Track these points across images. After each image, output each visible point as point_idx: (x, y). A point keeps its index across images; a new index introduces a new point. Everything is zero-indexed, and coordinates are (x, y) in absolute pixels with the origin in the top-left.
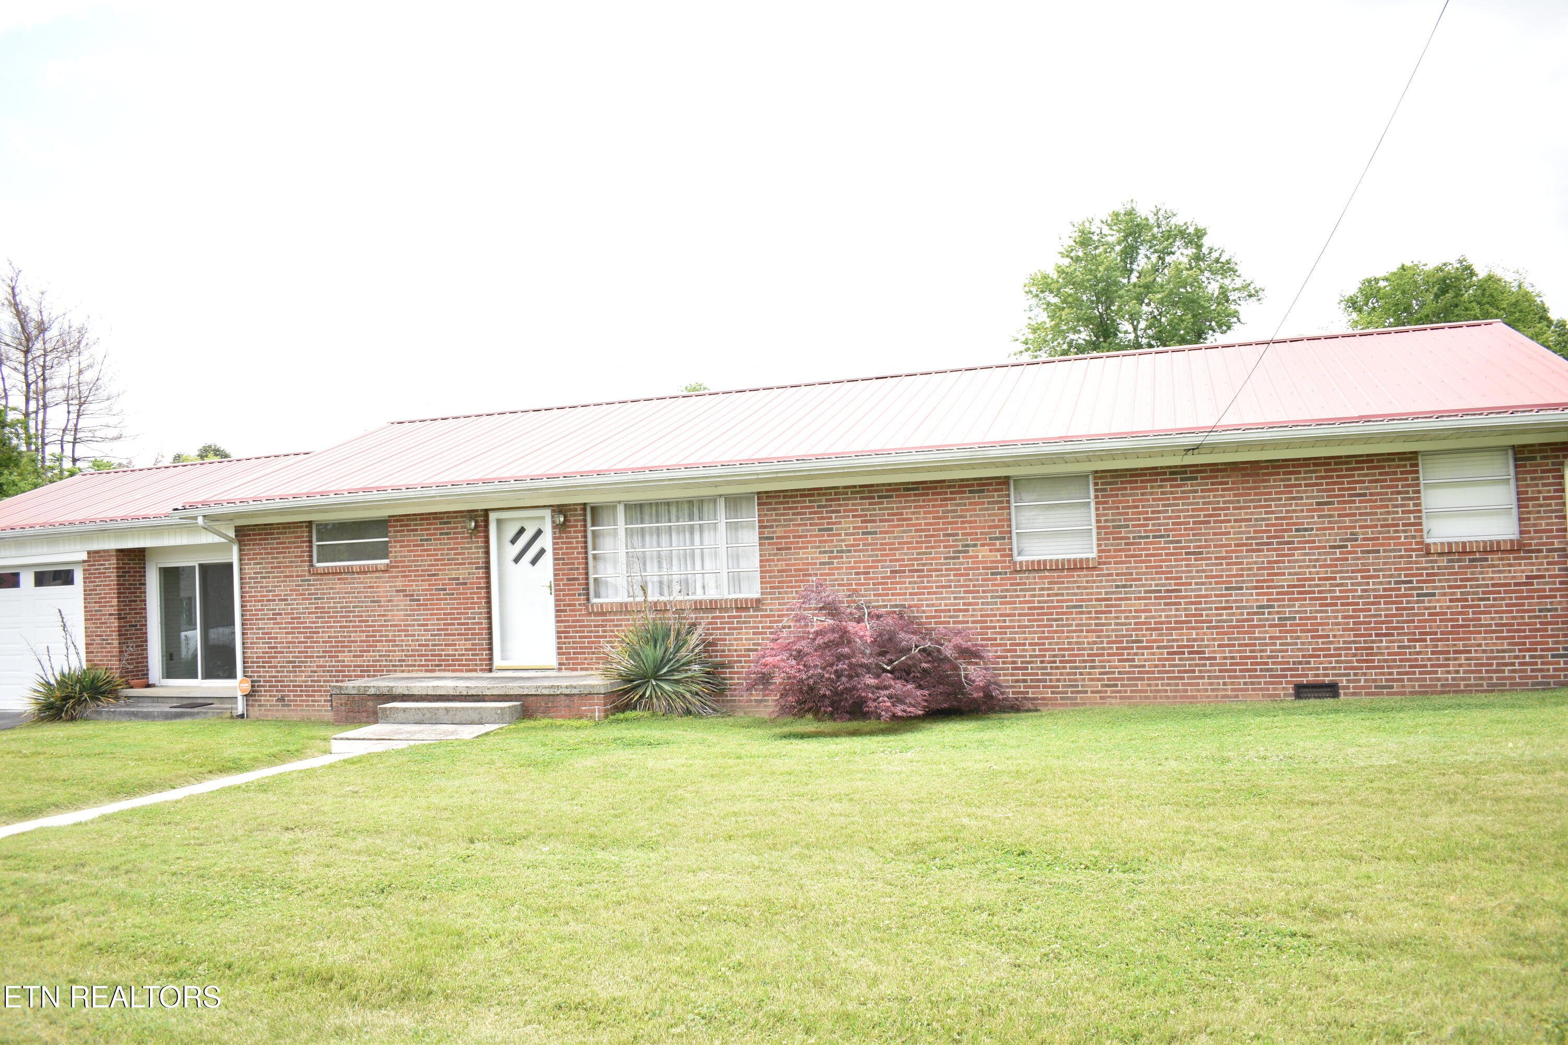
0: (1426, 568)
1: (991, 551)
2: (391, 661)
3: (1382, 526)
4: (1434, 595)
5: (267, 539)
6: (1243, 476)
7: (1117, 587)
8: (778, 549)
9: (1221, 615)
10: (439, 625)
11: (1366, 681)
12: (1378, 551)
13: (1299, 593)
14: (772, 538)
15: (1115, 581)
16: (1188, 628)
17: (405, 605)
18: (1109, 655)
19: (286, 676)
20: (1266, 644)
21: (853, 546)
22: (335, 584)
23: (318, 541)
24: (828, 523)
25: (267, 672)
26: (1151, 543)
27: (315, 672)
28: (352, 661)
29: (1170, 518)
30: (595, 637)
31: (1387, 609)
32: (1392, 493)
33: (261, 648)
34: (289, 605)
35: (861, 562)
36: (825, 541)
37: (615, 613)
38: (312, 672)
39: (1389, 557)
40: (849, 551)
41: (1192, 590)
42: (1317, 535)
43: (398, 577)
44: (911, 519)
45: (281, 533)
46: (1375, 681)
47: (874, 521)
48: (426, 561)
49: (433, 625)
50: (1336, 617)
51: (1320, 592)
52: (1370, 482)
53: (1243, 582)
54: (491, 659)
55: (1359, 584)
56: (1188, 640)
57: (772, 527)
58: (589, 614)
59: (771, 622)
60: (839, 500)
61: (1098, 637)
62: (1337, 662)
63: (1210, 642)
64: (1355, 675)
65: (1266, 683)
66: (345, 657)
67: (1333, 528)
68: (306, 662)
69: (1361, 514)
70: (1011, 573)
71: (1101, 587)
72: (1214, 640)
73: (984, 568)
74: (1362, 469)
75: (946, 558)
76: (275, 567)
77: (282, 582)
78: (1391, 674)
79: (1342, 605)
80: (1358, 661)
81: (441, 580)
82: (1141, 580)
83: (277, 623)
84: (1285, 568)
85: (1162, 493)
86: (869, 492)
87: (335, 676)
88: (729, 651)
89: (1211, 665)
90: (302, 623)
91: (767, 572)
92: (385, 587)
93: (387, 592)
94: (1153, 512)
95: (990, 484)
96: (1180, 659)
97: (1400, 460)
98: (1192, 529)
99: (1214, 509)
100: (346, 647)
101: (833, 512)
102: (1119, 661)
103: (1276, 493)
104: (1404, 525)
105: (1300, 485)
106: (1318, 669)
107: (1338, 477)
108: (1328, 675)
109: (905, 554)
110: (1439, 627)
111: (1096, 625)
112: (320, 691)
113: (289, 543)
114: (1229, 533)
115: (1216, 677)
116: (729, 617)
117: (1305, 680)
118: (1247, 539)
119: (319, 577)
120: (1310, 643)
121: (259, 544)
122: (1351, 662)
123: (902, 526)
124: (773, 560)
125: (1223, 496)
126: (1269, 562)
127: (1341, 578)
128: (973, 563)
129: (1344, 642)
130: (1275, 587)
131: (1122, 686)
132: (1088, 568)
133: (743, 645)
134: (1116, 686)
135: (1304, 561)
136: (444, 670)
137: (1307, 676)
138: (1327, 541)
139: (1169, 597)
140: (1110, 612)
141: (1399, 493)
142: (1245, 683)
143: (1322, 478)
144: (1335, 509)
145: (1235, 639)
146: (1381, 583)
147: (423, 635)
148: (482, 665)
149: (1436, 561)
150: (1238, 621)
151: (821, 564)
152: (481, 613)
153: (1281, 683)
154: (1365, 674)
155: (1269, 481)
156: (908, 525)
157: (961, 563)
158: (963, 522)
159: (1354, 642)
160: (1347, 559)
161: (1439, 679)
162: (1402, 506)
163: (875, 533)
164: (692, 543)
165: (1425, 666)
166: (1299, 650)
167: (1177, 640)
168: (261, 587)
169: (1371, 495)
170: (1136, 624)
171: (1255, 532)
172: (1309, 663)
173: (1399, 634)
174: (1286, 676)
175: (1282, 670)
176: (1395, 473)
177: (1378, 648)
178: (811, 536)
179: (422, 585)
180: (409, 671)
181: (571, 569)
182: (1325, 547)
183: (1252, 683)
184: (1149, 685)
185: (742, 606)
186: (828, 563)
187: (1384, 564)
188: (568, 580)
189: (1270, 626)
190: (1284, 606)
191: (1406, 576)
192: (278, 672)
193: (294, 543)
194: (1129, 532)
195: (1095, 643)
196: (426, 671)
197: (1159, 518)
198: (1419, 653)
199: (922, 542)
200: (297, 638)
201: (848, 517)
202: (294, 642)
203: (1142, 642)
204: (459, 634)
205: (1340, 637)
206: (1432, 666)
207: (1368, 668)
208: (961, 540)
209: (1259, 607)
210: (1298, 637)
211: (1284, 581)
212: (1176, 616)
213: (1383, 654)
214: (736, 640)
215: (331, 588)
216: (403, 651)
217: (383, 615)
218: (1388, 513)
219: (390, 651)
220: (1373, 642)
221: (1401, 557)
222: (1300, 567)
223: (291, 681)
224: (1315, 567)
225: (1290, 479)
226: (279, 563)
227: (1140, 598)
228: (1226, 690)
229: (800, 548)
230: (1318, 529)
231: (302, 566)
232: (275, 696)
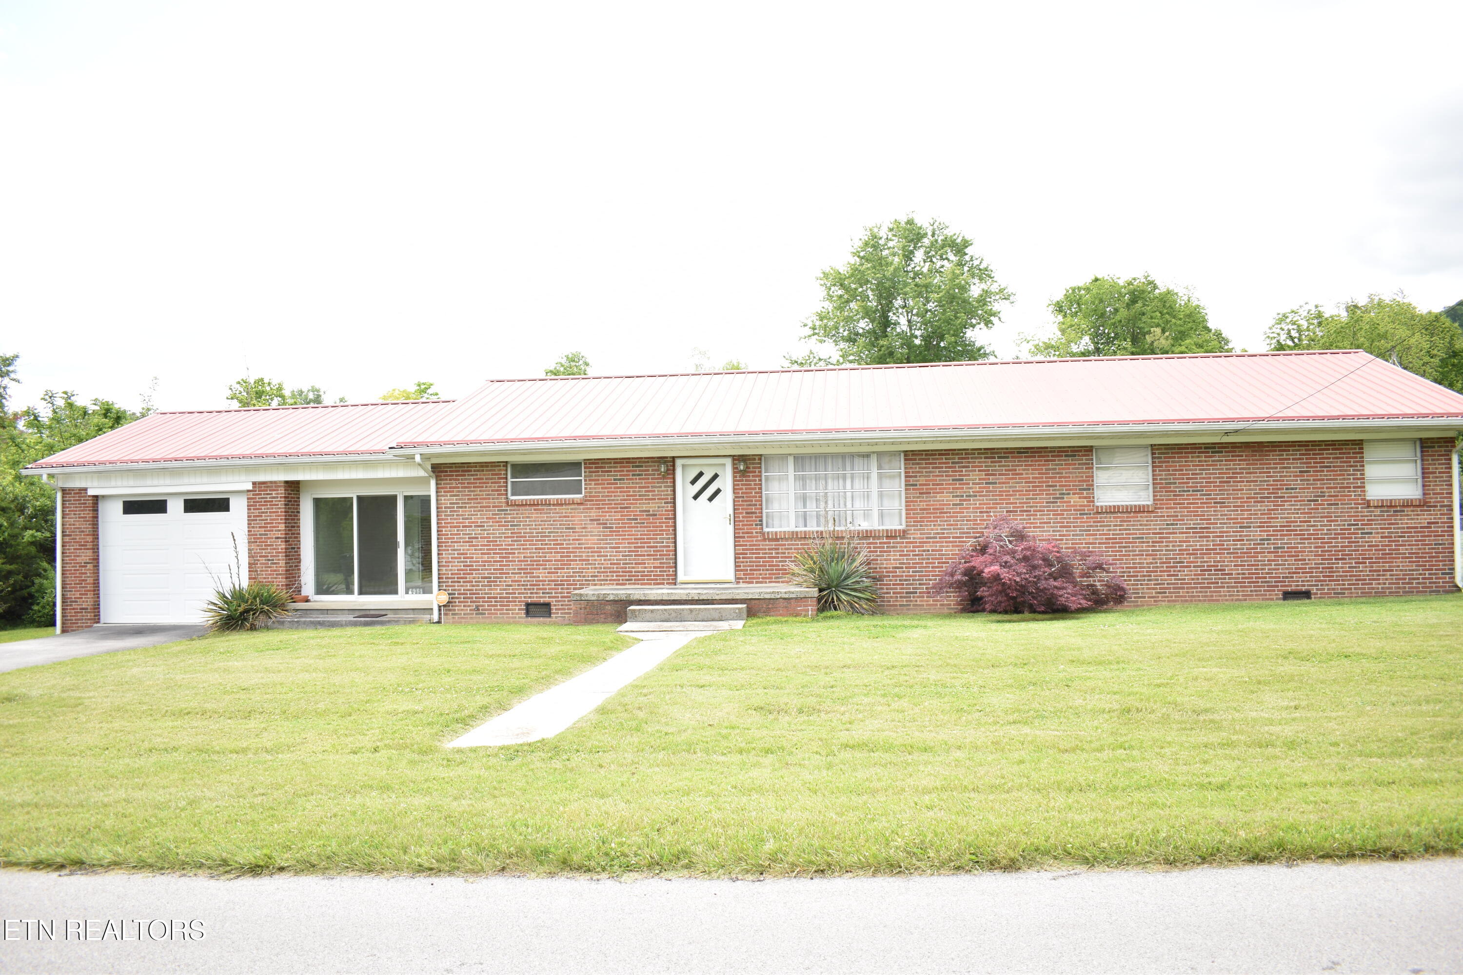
0: (1367, 516)
1: (1080, 498)
2: (584, 576)
3: (1341, 488)
4: (1371, 533)
5: (464, 475)
6: (1253, 451)
7: (1167, 525)
8: (920, 493)
9: (1236, 545)
10: (630, 547)
11: (1328, 589)
12: (1337, 504)
13: (1287, 531)
14: (916, 485)
15: (1166, 520)
16: (1214, 554)
17: (599, 532)
18: (1161, 571)
19: (481, 590)
20: (1265, 565)
21: (978, 492)
22: (532, 514)
23: (512, 478)
24: (960, 475)
25: (462, 586)
26: (1191, 495)
27: (511, 586)
28: (546, 577)
29: (1204, 478)
30: (769, 557)
31: (1343, 542)
32: (1347, 466)
33: (456, 566)
34: (485, 530)
35: (984, 504)
36: (957, 488)
37: (787, 540)
38: (507, 585)
39: (1344, 508)
40: (976, 496)
41: (1218, 528)
42: (1299, 493)
43: (592, 509)
44: (1022, 474)
45: (478, 471)
46: (1334, 589)
47: (995, 475)
48: (619, 496)
49: (625, 547)
50: (1310, 547)
51: (1301, 530)
52: (1334, 458)
53: (1252, 523)
54: (676, 575)
55: (1325, 526)
56: (1214, 562)
57: (916, 477)
58: (765, 540)
59: (914, 547)
60: (968, 458)
61: (1154, 559)
62: (1310, 577)
63: (1229, 564)
64: (1322, 585)
65: (1265, 591)
66: (540, 573)
67: (1309, 488)
68: (502, 578)
69: (1327, 480)
70: (1094, 514)
71: (1156, 525)
72: (1232, 561)
73: (1075, 510)
74: (1329, 449)
75: (1047, 503)
76: (472, 499)
77: (479, 511)
78: (1344, 585)
79: (1315, 539)
80: (1324, 576)
81: (632, 511)
82: (1183, 520)
83: (473, 546)
84: (1279, 514)
85: (1199, 461)
86: (991, 453)
87: (529, 589)
88: (880, 568)
89: (1229, 579)
90: (498, 545)
91: (912, 510)
92: (580, 517)
93: (581, 520)
94: (1193, 474)
95: (1081, 451)
96: (1209, 575)
97: (1353, 444)
98: (1218, 486)
99: (1233, 473)
100: (541, 565)
101: (964, 467)
102: (1168, 576)
103: (1274, 464)
104: (1354, 487)
105: (1289, 459)
106: (1298, 581)
107: (1314, 454)
108: (1304, 586)
109: (1017, 499)
110: (1374, 554)
111: (1153, 551)
112: (515, 602)
113: (486, 479)
114: (1242, 490)
115: (1233, 587)
116: (880, 543)
117: (1289, 589)
118: (1255, 494)
119: (516, 508)
120: (1293, 564)
121: (456, 480)
122: (1319, 577)
123: (1015, 479)
124: (916, 501)
125: (1239, 465)
126: (1268, 510)
127: (1314, 521)
128: (1067, 506)
129: (1315, 564)
130: (1272, 527)
131: (1170, 593)
132: (1148, 512)
133: (891, 564)
134: (1165, 593)
135: (1291, 509)
136: (634, 584)
137: (1291, 586)
138: (1306, 497)
139: (1202, 532)
140: (1162, 542)
141: (1351, 466)
142: (1251, 591)
143: (1303, 454)
144: (1312, 476)
145: (1245, 561)
146: (1339, 525)
147: (615, 556)
148: (668, 579)
149: (1373, 512)
150: (1247, 549)
151: (954, 505)
152: (669, 538)
153: (1274, 591)
154: (1328, 585)
155: (1269, 455)
156: (1020, 478)
157: (1059, 506)
158: (1060, 477)
159: (1322, 564)
160: (1318, 509)
161: (1373, 588)
162: (1353, 475)
163: (995, 483)
164: (845, 488)
165: (1365, 580)
166: (1287, 569)
167: (1207, 562)
168: (457, 515)
169: (1334, 467)
170: (1180, 550)
171: (1260, 489)
172: (1292, 577)
173: (1350, 559)
174: (1277, 586)
175: (1276, 582)
176: (1349, 453)
177: (1337, 568)
178: (946, 484)
179: (615, 516)
180: (601, 585)
181: (750, 505)
182: (1304, 501)
183: (1256, 591)
184: (1188, 592)
185: (891, 535)
186: (959, 504)
187: (1341, 512)
188: (747, 513)
189: (1269, 552)
190: (1277, 539)
191: (1355, 520)
192: (473, 586)
193: (491, 479)
194: (1177, 487)
195: (1152, 563)
196: (617, 584)
197: (1196, 478)
198: (1361, 571)
199: (1030, 491)
200: (493, 557)
201: (975, 471)
202: (490, 562)
203: (1183, 562)
204: (648, 555)
205: (1312, 560)
206: (1370, 580)
207: (1330, 581)
208: (1058, 490)
209: (1261, 540)
210: (1286, 560)
211: (1278, 522)
212: (1207, 545)
213: (1339, 572)
214: (886, 560)
215: (528, 517)
216: (596, 568)
217: (577, 540)
218: (1344, 479)
219: (583, 569)
220: (1333, 564)
221: (1352, 508)
222: (1288, 513)
223: (486, 594)
224: (1297, 513)
225: (1282, 455)
226: (476, 495)
227: (1183, 533)
228: (1238, 595)
229: (938, 493)
230: (1300, 489)
231: (497, 499)
232: (469, 606)
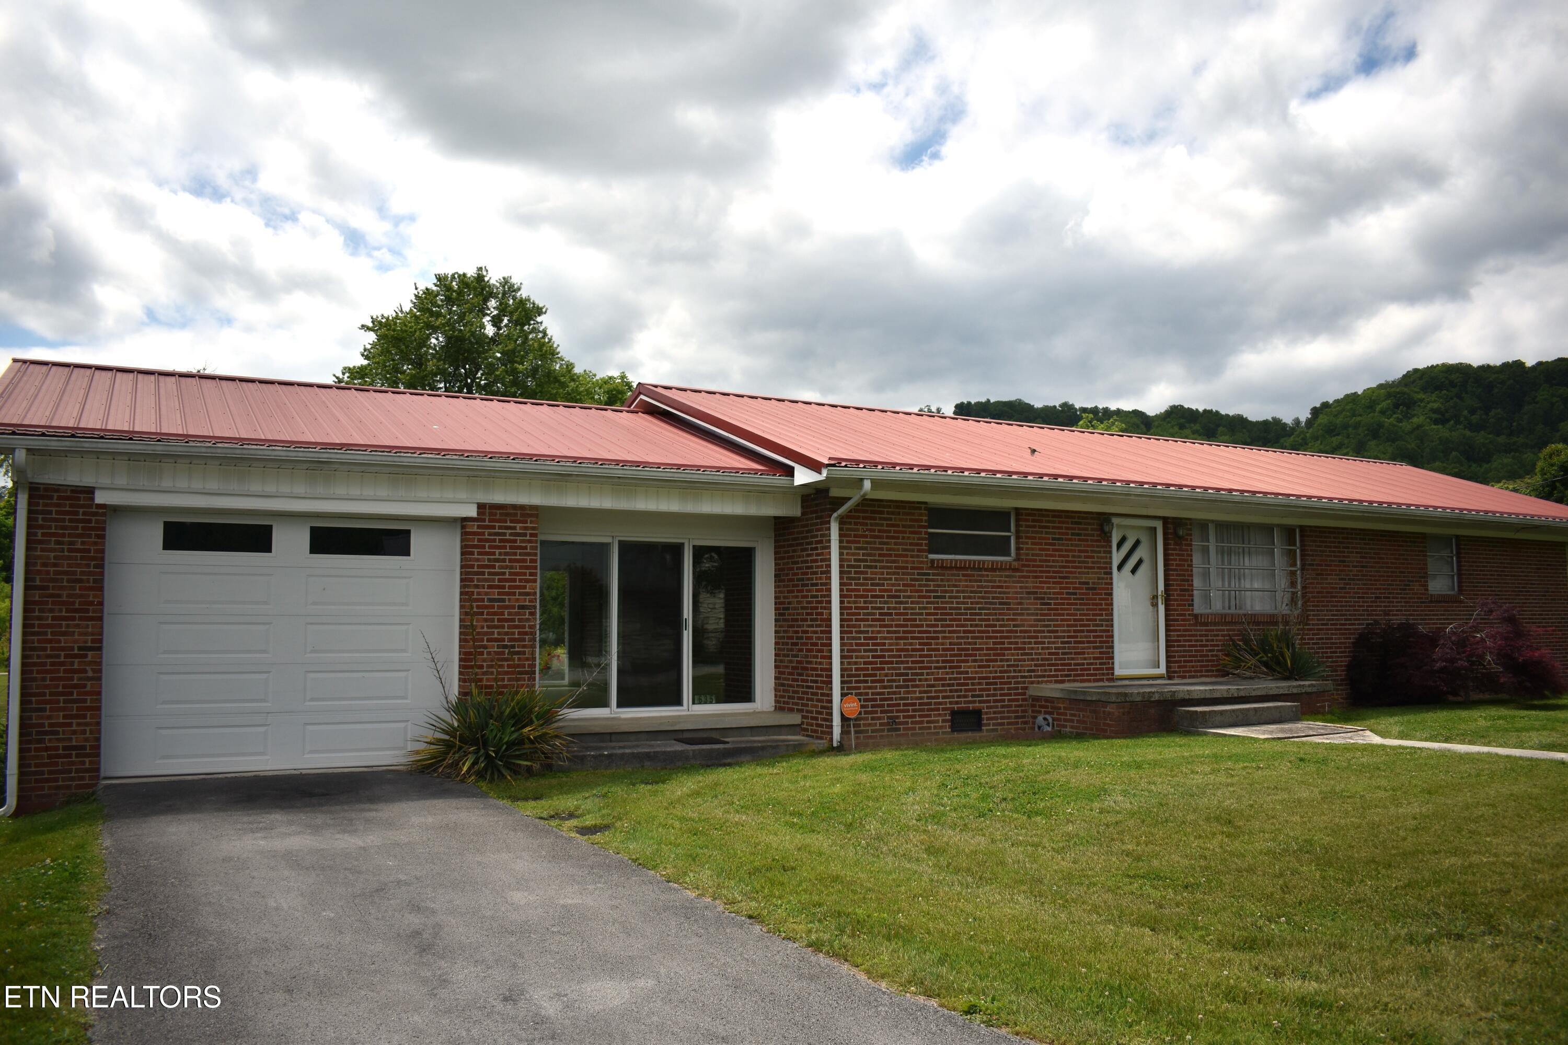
1: (1419, 586)
2: (1020, 671)
3: (1556, 585)
5: (874, 519)
8: (1316, 574)
10: (1069, 631)
12: (1555, 600)
14: (1313, 565)
17: (1036, 609)
19: (895, 693)
21: (1356, 575)
22: (960, 581)
23: (927, 527)
24: (1343, 556)
25: (870, 688)
26: (1482, 587)
27: (933, 686)
28: (976, 673)
30: (1200, 646)
32: (1558, 566)
33: (862, 657)
34: (901, 603)
35: (1360, 589)
36: (1342, 571)
38: (929, 686)
40: (1354, 580)
42: (1537, 588)
43: (1028, 577)
44: (1384, 558)
45: (893, 513)
48: (1058, 561)
49: (1064, 631)
52: (1552, 558)
54: (1112, 668)
57: (1313, 556)
58: (1196, 624)
59: (1313, 634)
66: (969, 667)
67: (1542, 584)
68: (922, 674)
69: (1550, 577)
70: (1429, 602)
73: (1417, 598)
75: (1400, 589)
76: (884, 555)
77: (894, 574)
81: (1071, 583)
83: (885, 626)
84: (1528, 607)
86: (1363, 535)
87: (956, 691)
90: (917, 626)
91: (1311, 592)
92: (1014, 587)
93: (1016, 593)
95: (1419, 538)
98: (1496, 579)
99: (1504, 567)
100: (971, 655)
103: (1524, 561)
104: (1562, 585)
105: (1531, 557)
107: (1543, 553)
112: (938, 710)
113: (904, 526)
114: (1508, 583)
118: (1515, 587)
119: (940, 571)
121: (862, 524)
124: (1314, 583)
125: (1506, 560)
127: (1545, 614)
128: (1412, 594)
135: (1533, 603)
136: (1074, 681)
138: (1540, 592)
144: (1542, 573)
147: (1054, 643)
148: (1108, 674)
151: (1340, 588)
152: (1108, 620)
156: (1382, 563)
157: (1406, 594)
158: (1407, 564)
164: (1253, 564)
168: (865, 579)
169: (1553, 566)
171: (1517, 583)
176: (1559, 554)
178: (1334, 565)
179: (1054, 588)
180: (1039, 682)
181: (1183, 580)
182: (1539, 595)
186: (1344, 588)
188: (1181, 590)
192: (885, 687)
193: (910, 526)
196: (1056, 682)
199: (1389, 576)
200: (911, 644)
201: (1353, 553)
202: (907, 650)
204: (1088, 642)
208: (1407, 577)
211: (1527, 615)
215: (954, 586)
216: (1033, 660)
217: (1013, 620)
218: (1557, 577)
219: (1020, 660)
221: (1562, 603)
222: (1532, 607)
223: (901, 699)
224: (1537, 607)
226: (890, 549)
230: (1537, 584)
231: (918, 556)
232: (879, 718)
